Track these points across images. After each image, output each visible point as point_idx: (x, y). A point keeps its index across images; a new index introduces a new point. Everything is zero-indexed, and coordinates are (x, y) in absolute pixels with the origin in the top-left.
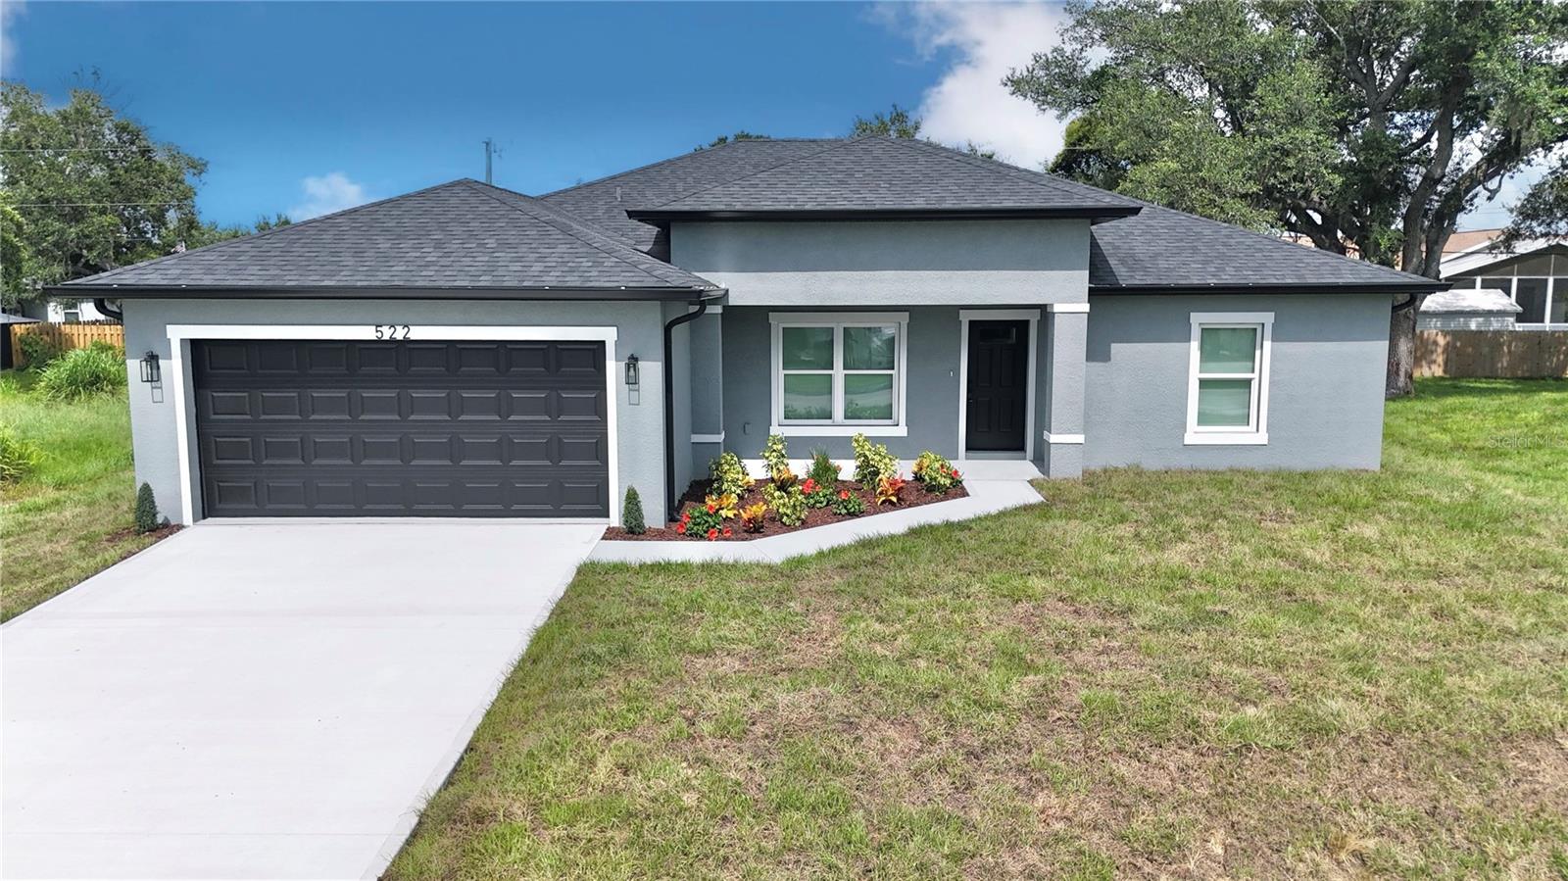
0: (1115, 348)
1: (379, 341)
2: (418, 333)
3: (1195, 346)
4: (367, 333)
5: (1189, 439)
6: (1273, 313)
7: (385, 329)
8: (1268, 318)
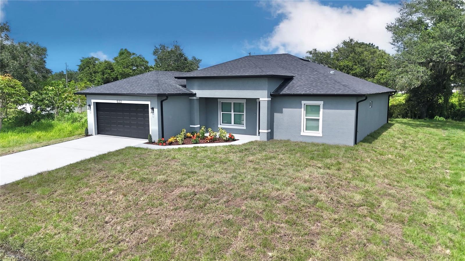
0: (284, 109)
1: (117, 103)
2: (123, 102)
3: (303, 109)
4: (115, 102)
5: (302, 134)
6: (323, 102)
7: (118, 101)
8: (321, 103)
